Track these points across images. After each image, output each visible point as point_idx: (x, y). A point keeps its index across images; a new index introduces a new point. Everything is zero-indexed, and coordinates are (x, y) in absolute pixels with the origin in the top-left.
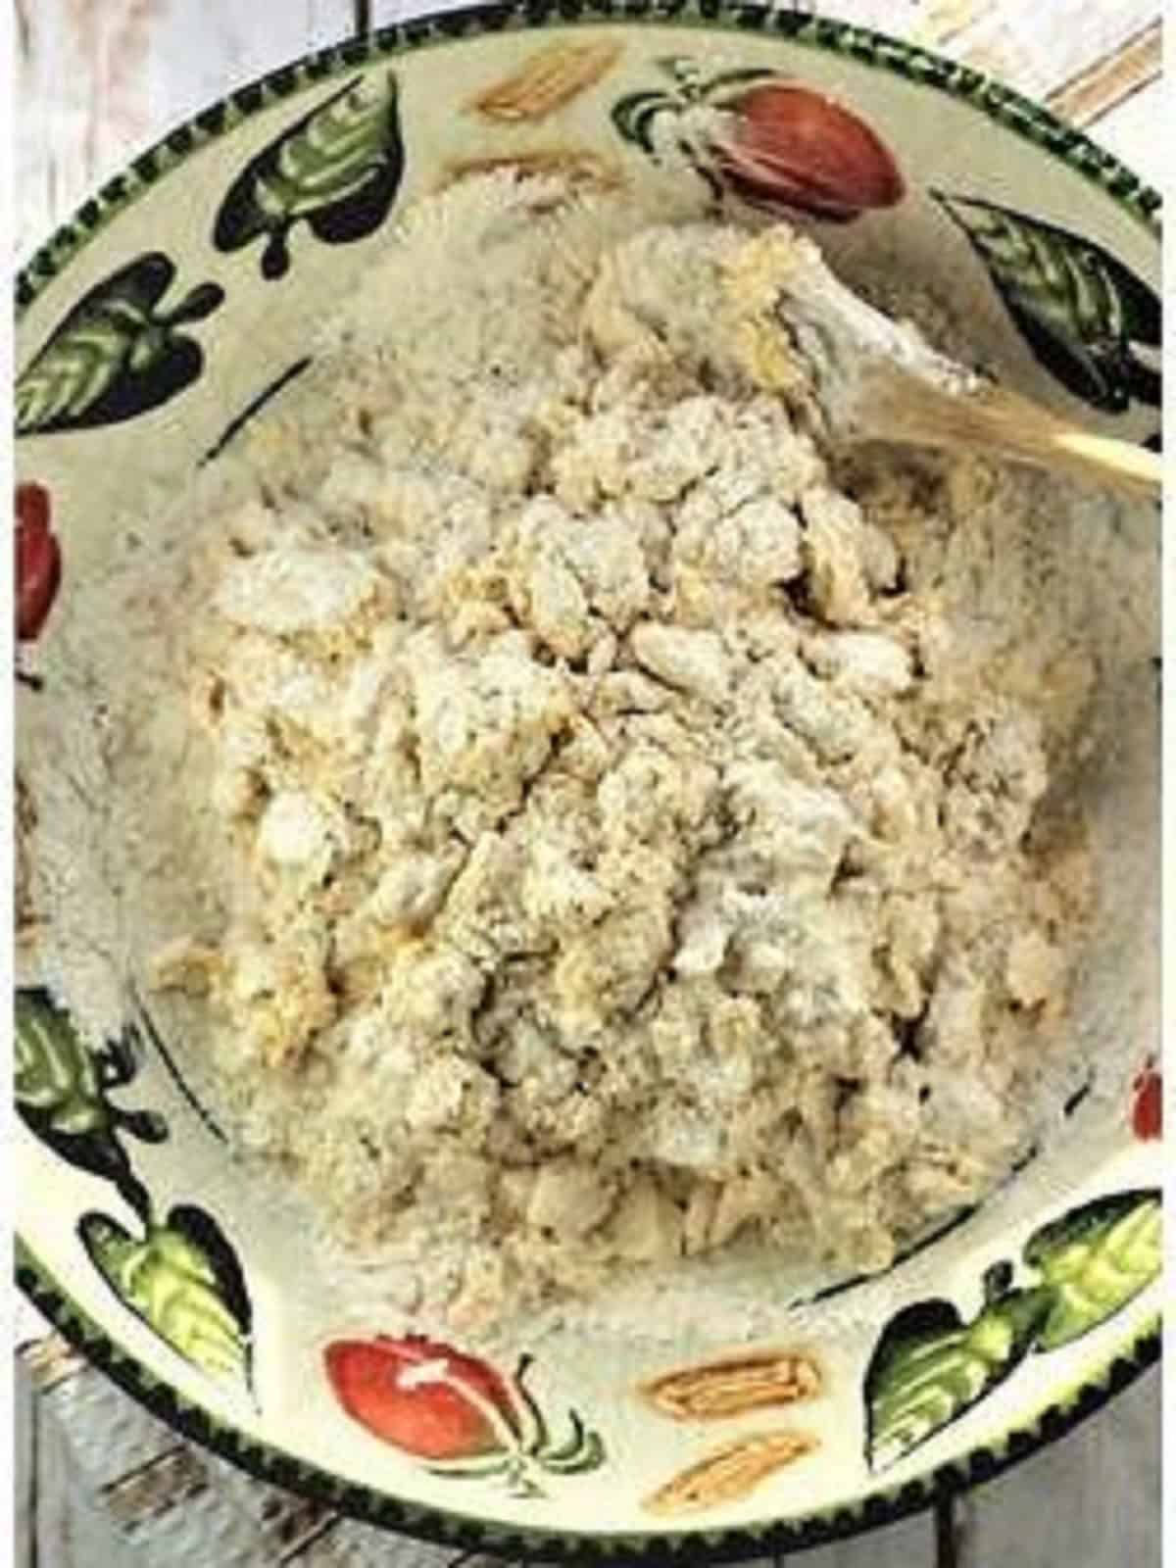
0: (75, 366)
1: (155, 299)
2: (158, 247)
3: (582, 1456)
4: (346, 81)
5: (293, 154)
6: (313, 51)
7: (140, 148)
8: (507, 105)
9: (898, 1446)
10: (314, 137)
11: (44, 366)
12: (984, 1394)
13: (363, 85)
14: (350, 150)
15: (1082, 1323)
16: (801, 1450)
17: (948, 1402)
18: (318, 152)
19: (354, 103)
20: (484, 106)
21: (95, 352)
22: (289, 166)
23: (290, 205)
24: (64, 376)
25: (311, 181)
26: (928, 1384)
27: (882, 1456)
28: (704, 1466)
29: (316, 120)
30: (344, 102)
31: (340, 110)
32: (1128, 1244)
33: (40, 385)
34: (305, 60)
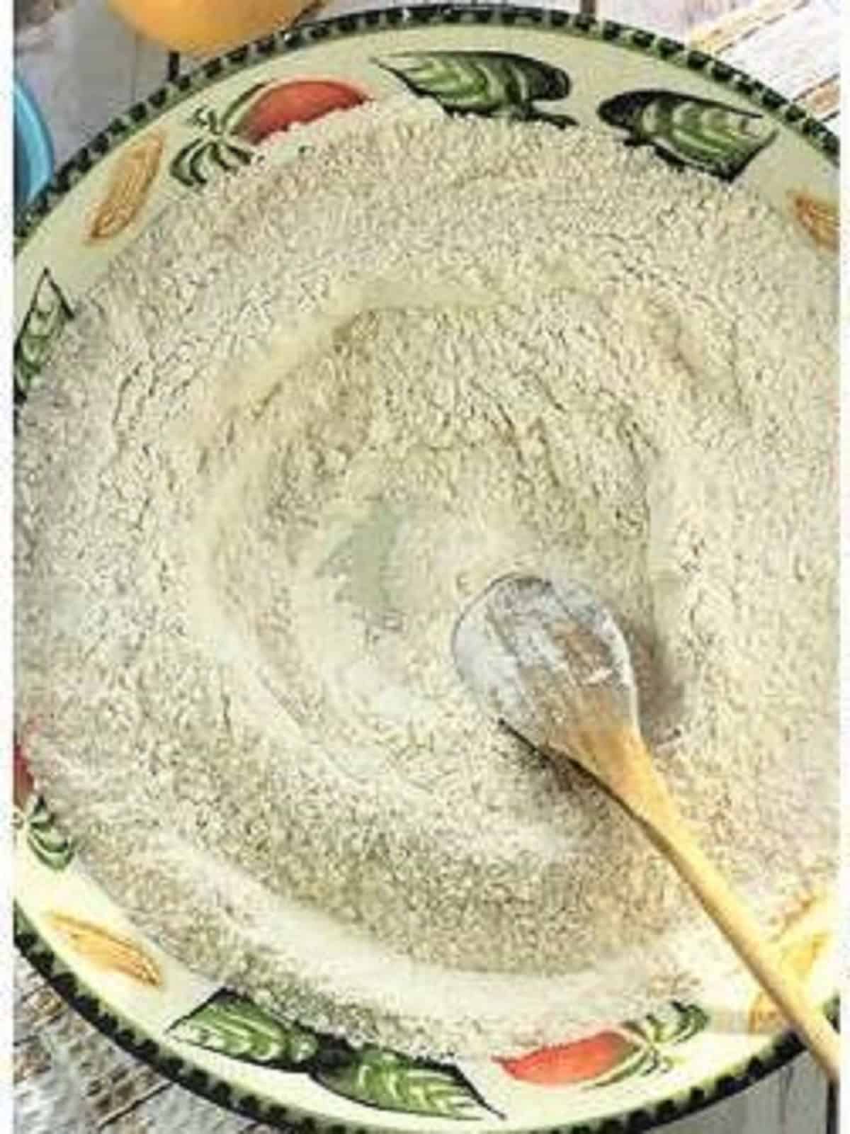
0: (467, 79)
1: (541, 97)
2: (572, 75)
3: (52, 856)
4: (752, 109)
5: (686, 113)
6: (754, 77)
7: (621, 20)
8: (812, 215)
9: (195, 1035)
10: (706, 116)
11: (453, 62)
12: (266, 1064)
13: (757, 121)
14: (714, 143)
15: (349, 1090)
16: (152, 981)
17: (245, 1047)
18: (698, 126)
19: (743, 125)
20: (799, 202)
21: (484, 87)
22: (678, 115)
23: (656, 133)
24: (455, 77)
25: (679, 134)
26: (246, 1027)
27: (182, 1031)
28: (99, 932)
29: (716, 110)
30: (740, 117)
31: (733, 120)
32: (416, 1082)
33: (439, 68)
34: (746, 77)
